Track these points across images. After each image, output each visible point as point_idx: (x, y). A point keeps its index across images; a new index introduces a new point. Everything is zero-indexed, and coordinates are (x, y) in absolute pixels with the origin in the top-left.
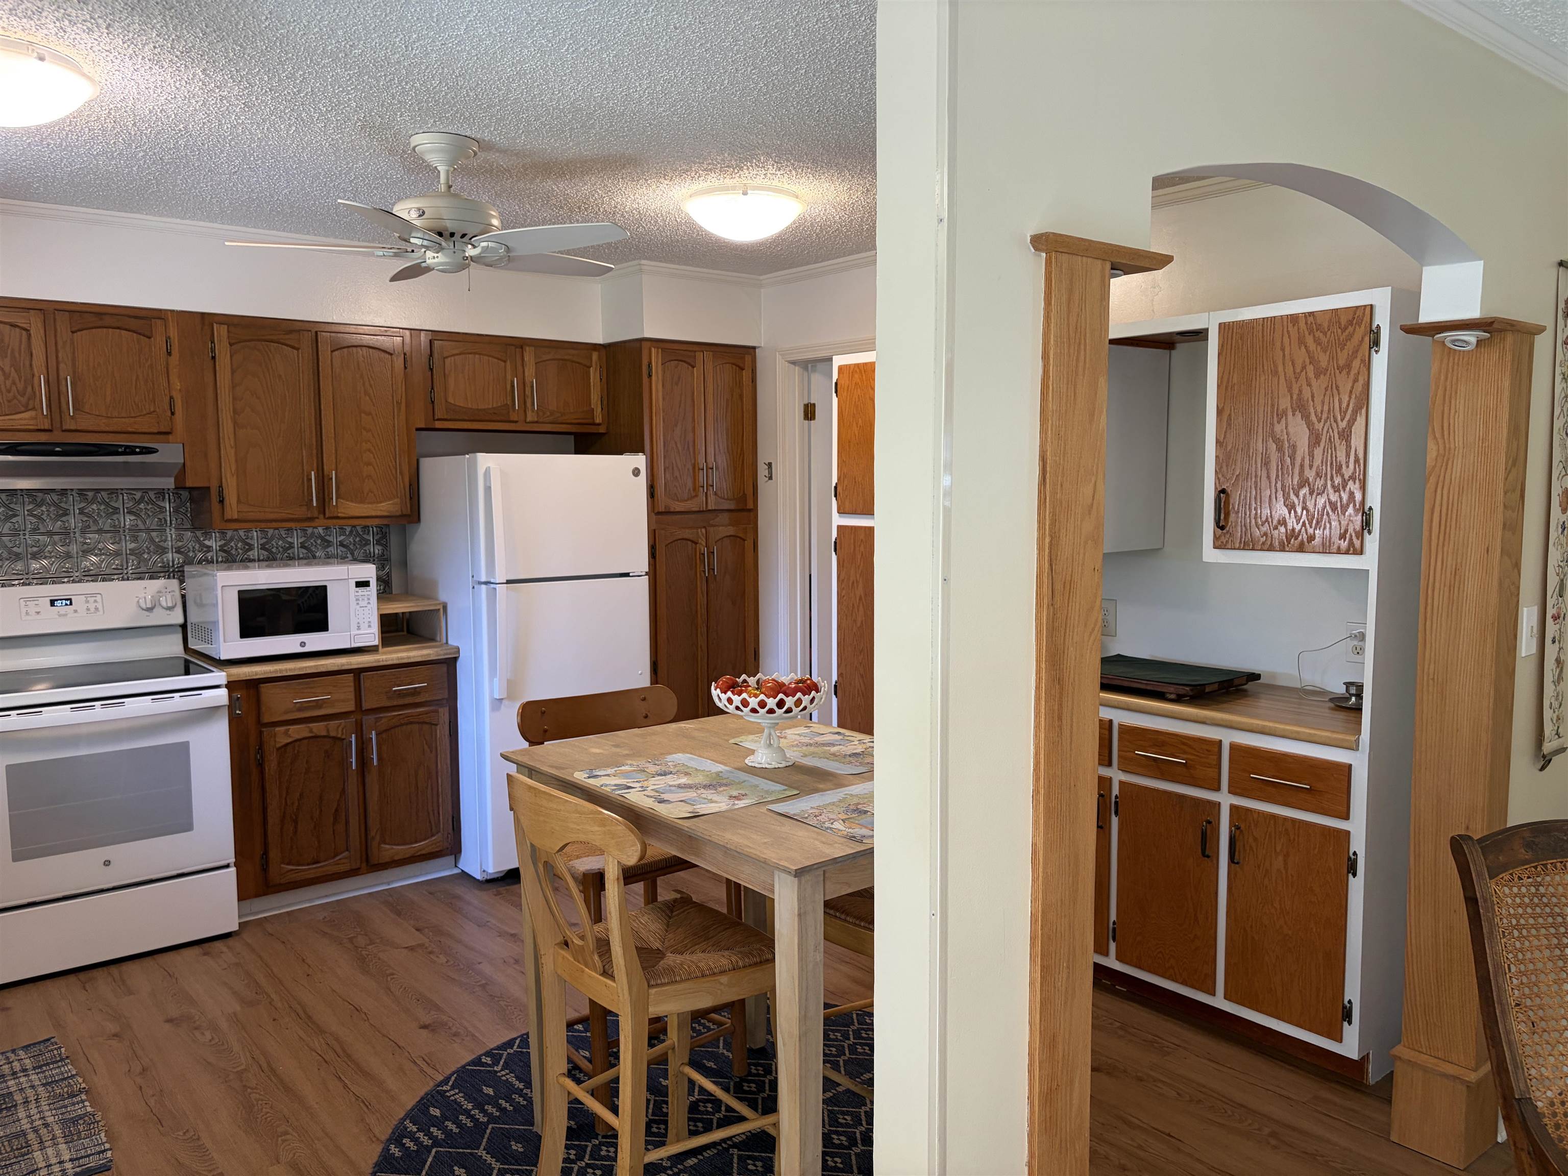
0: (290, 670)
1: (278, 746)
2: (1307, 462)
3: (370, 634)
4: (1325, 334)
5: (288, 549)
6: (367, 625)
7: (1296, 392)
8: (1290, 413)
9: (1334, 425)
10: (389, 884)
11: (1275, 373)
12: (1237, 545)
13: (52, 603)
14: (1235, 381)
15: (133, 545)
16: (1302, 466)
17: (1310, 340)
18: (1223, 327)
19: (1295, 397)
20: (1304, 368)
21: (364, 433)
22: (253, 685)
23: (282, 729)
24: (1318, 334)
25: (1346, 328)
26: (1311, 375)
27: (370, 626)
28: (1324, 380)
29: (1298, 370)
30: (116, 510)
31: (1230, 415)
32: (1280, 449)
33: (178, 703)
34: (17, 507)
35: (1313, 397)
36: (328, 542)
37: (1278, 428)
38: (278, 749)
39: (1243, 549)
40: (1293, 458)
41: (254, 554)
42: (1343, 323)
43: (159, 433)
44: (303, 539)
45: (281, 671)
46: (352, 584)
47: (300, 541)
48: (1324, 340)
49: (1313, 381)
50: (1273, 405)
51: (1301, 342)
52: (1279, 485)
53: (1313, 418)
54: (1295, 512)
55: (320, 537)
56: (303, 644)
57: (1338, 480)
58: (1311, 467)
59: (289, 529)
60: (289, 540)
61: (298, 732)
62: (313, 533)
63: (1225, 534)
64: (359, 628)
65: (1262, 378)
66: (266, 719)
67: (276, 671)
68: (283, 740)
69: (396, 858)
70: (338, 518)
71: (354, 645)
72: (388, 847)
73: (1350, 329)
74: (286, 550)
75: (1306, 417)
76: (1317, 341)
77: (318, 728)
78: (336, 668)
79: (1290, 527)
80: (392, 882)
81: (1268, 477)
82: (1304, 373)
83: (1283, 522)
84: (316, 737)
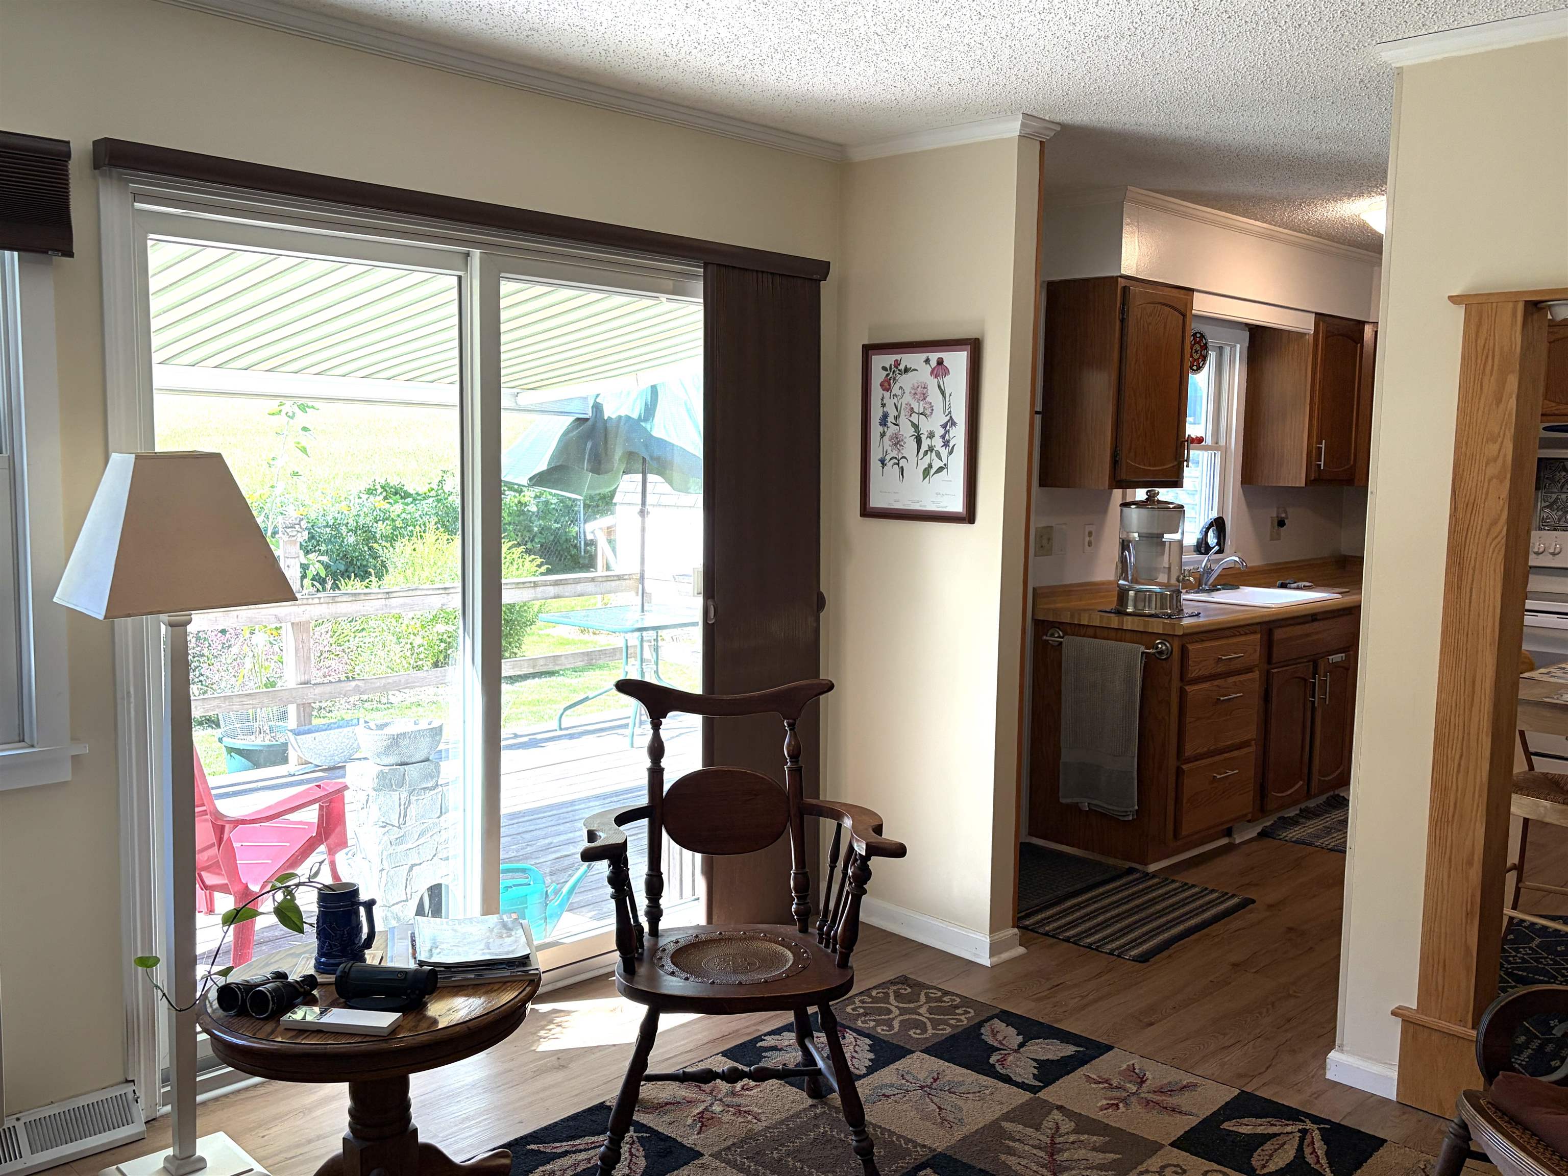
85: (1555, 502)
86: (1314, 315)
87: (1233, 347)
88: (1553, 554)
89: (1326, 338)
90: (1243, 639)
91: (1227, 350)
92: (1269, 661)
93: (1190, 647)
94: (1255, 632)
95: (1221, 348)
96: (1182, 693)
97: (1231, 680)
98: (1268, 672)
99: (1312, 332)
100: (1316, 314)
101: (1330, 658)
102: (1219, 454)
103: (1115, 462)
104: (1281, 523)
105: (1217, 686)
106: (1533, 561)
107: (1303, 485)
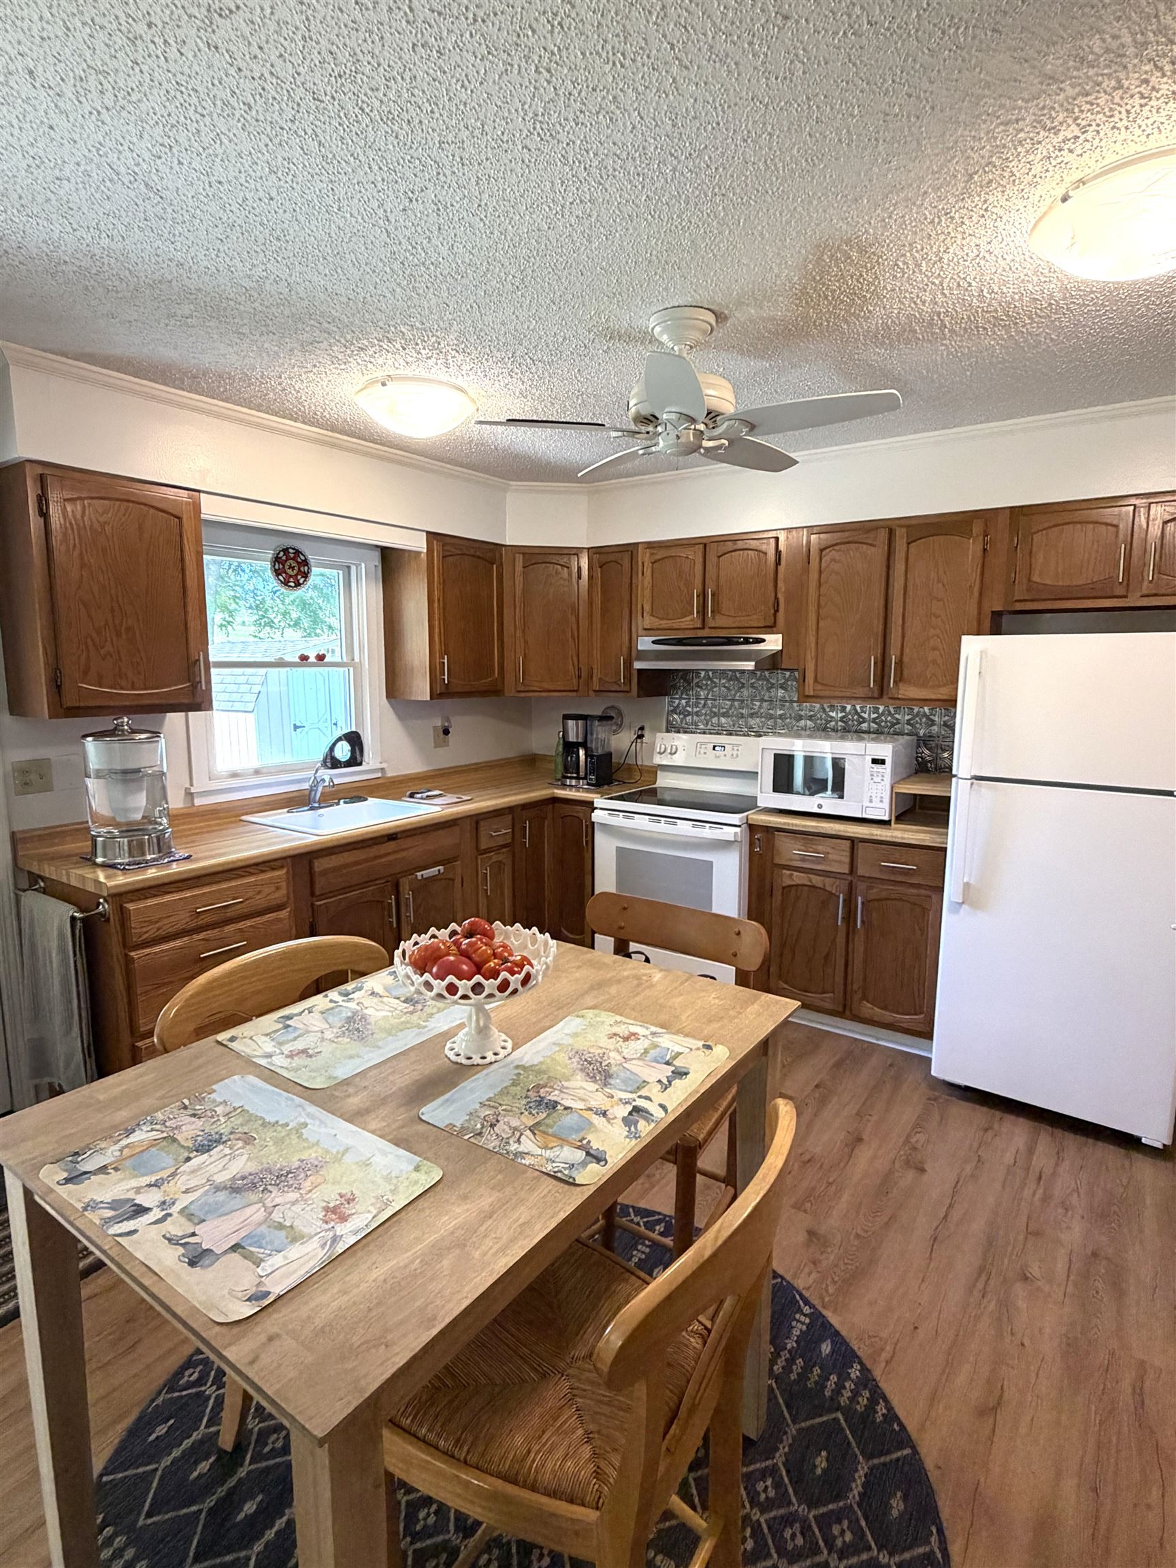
0: (796, 825)
1: (784, 885)
3: (882, 811)
5: (896, 724)
6: (879, 799)
10: (878, 1040)
13: (714, 747)
15: (782, 712)
21: (933, 619)
22: (769, 830)
23: (788, 872)
27: (881, 801)
30: (773, 686)
33: (707, 833)
34: (717, 681)
36: (933, 721)
38: (784, 888)
41: (864, 726)
43: (765, 627)
44: (910, 717)
45: (789, 824)
46: (869, 759)
47: (907, 717)
55: (925, 715)
56: (820, 806)
59: (897, 709)
60: (897, 716)
61: (799, 878)
62: (919, 712)
64: (871, 801)
66: (777, 861)
67: (785, 824)
68: (788, 882)
69: (876, 1019)
70: (899, 699)
71: (865, 816)
72: (869, 1005)
74: (893, 725)
77: (817, 880)
78: (834, 833)
80: (882, 1039)
84: (813, 887)
85: (678, 706)
86: (425, 534)
87: (357, 566)
88: (671, 754)
89: (443, 557)
90: (252, 879)
91: (353, 568)
92: (312, 894)
93: (131, 906)
94: (282, 867)
95: (349, 567)
96: (129, 961)
97: (229, 928)
98: (312, 905)
99: (425, 551)
100: (428, 533)
101: (419, 874)
102: (351, 669)
103: (56, 686)
104: (446, 732)
105: (203, 940)
106: (658, 760)
107: (428, 699)
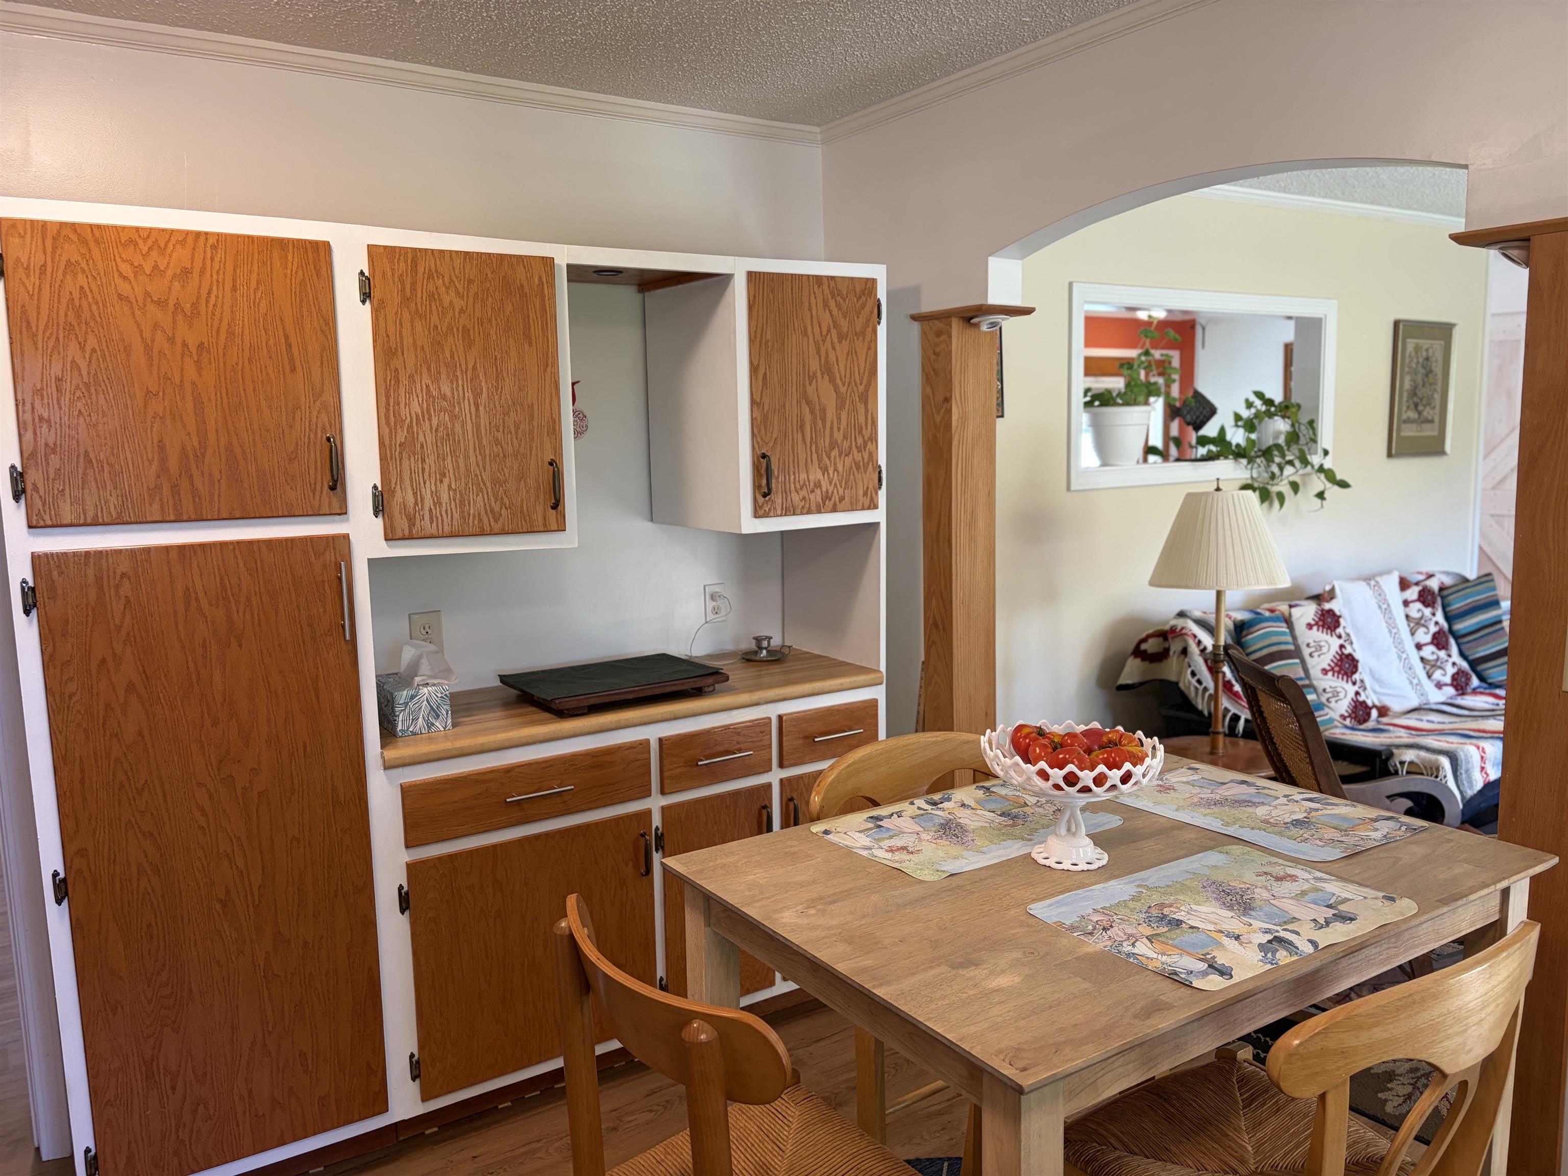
2: (835, 424)
4: (844, 300)
7: (823, 354)
8: (819, 374)
9: (855, 389)
11: (805, 333)
12: (779, 512)
14: (768, 337)
16: (832, 428)
17: (832, 303)
18: (752, 276)
19: (823, 359)
20: (829, 331)
24: (839, 299)
25: (860, 297)
26: (835, 340)
28: (846, 344)
29: (824, 333)
31: (765, 374)
32: (812, 412)
35: (837, 361)
37: (811, 390)
39: (786, 515)
40: (824, 420)
42: (858, 290)
48: (844, 306)
49: (837, 346)
50: (804, 366)
51: (826, 305)
52: (813, 448)
53: (838, 381)
54: (828, 474)
57: (860, 440)
58: (839, 429)
63: (767, 502)
65: (794, 337)
73: (863, 298)
75: (832, 380)
76: (838, 305)
79: (824, 489)
81: (804, 440)
82: (829, 336)
83: (818, 485)
